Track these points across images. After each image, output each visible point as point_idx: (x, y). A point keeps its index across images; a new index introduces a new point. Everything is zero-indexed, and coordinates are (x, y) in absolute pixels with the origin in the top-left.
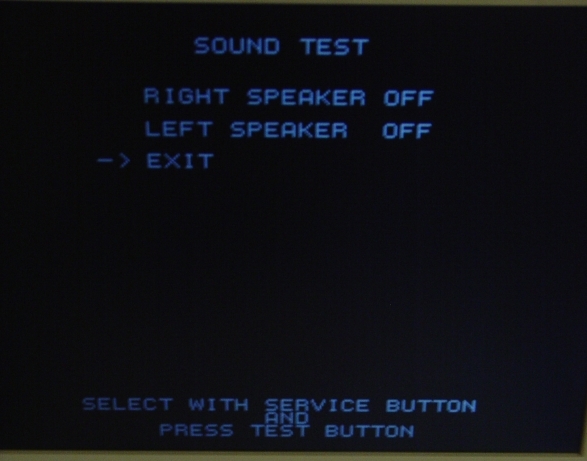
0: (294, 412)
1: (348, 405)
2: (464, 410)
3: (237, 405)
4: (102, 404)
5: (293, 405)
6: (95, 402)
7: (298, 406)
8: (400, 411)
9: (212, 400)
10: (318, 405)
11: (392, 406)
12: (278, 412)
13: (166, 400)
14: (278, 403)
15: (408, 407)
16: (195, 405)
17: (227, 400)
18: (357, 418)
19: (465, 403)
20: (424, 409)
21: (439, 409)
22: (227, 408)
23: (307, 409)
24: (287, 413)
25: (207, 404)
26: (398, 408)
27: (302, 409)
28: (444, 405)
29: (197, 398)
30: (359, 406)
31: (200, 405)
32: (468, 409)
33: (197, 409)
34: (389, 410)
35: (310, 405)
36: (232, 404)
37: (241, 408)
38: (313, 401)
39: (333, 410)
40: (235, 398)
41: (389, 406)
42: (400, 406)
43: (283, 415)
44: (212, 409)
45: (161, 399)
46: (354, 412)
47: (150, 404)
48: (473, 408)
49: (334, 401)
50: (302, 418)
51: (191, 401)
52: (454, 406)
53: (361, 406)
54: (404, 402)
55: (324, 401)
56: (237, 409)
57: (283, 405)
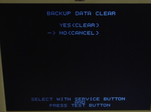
0: (82, 101)
1: (95, 99)
2: (122, 100)
3: (68, 99)
4: (36, 99)
5: (81, 99)
6: (34, 99)
7: (83, 99)
8: (107, 100)
9: (62, 98)
10: (87, 99)
11: (105, 99)
12: (78, 101)
13: (51, 98)
14: (78, 99)
15: (109, 99)
16: (58, 99)
17: (66, 98)
18: (97, 102)
19: (122, 98)
20: (113, 100)
21: (116, 100)
22: (66, 100)
23: (85, 100)
24: (80, 101)
25: (61, 99)
26: (106, 100)
27: (84, 100)
28: (117, 99)
29: (58, 98)
30: (97, 99)
31: (59, 99)
32: (123, 100)
33: (58, 100)
34: (104, 100)
35: (86, 99)
36: (67, 99)
37: (69, 100)
38: (86, 98)
39: (91, 100)
40: (67, 97)
41: (104, 99)
42: (107, 99)
43: (79, 101)
44: (62, 100)
45: (50, 98)
46: (96, 101)
47: (47, 99)
48: (124, 99)
49: (91, 98)
50: (84, 102)
51: (57, 98)
52: (120, 99)
53: (98, 99)
54: (108, 98)
55: (89, 98)
56: (68, 100)
57: (79, 99)
